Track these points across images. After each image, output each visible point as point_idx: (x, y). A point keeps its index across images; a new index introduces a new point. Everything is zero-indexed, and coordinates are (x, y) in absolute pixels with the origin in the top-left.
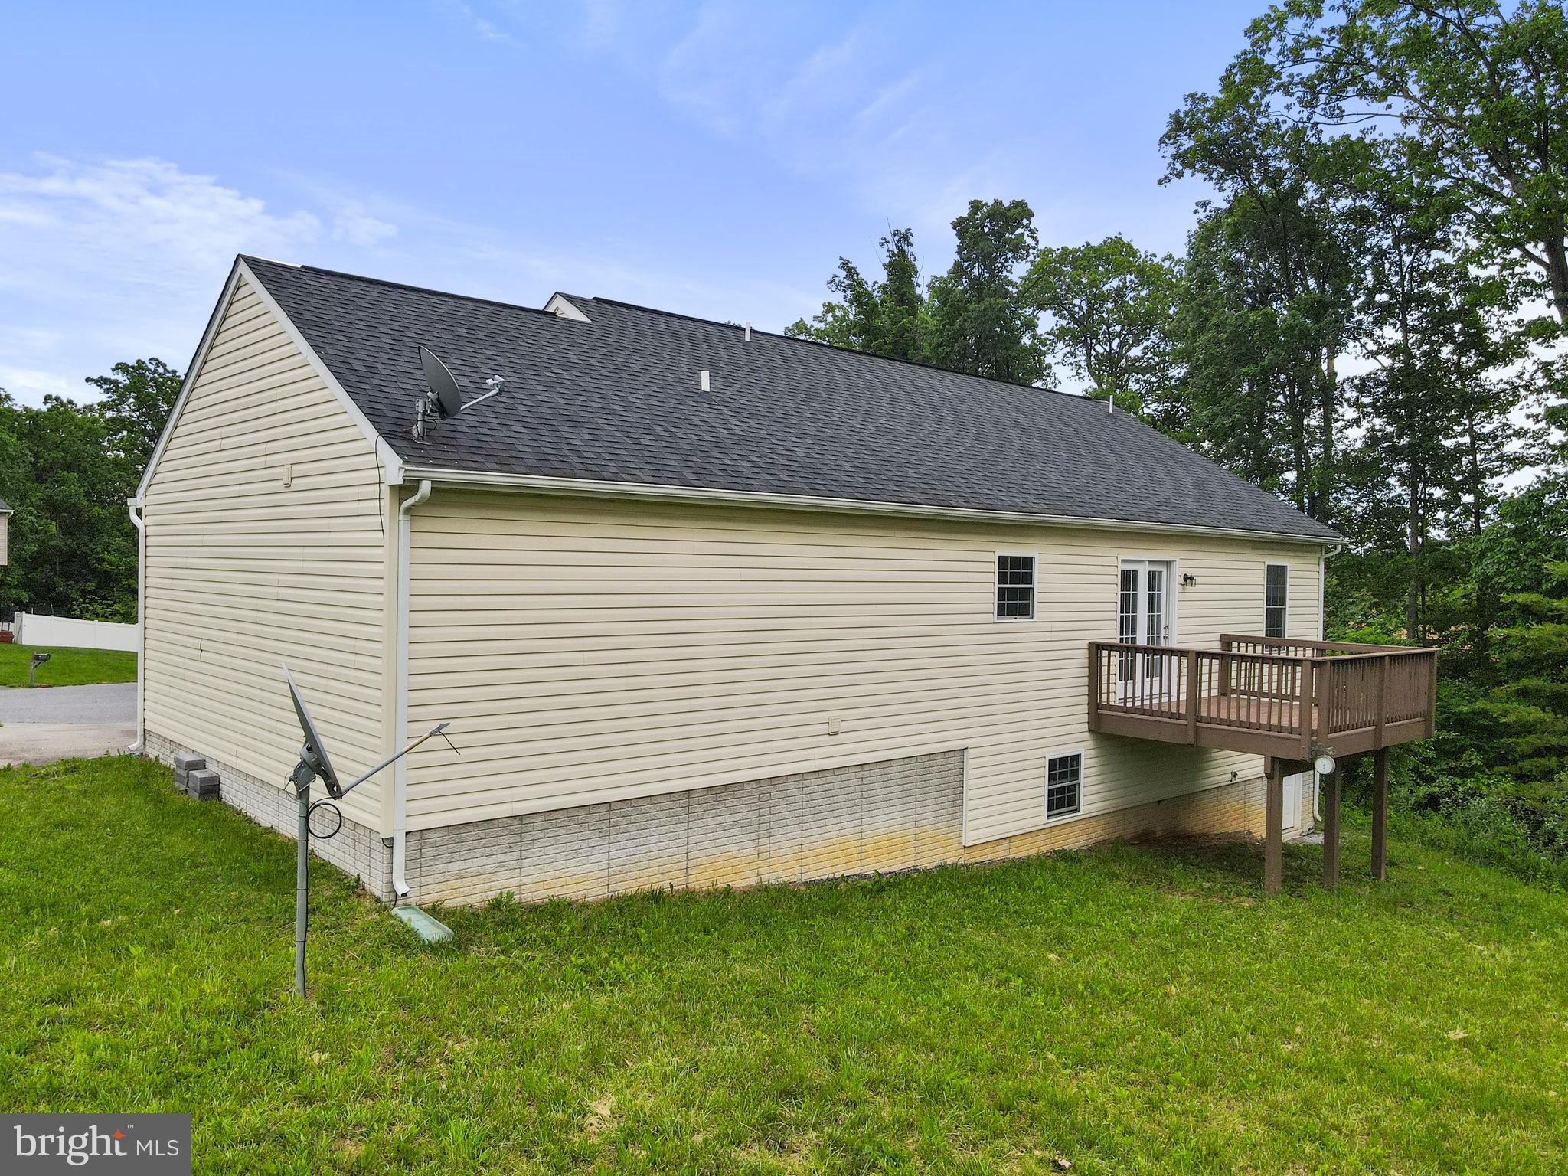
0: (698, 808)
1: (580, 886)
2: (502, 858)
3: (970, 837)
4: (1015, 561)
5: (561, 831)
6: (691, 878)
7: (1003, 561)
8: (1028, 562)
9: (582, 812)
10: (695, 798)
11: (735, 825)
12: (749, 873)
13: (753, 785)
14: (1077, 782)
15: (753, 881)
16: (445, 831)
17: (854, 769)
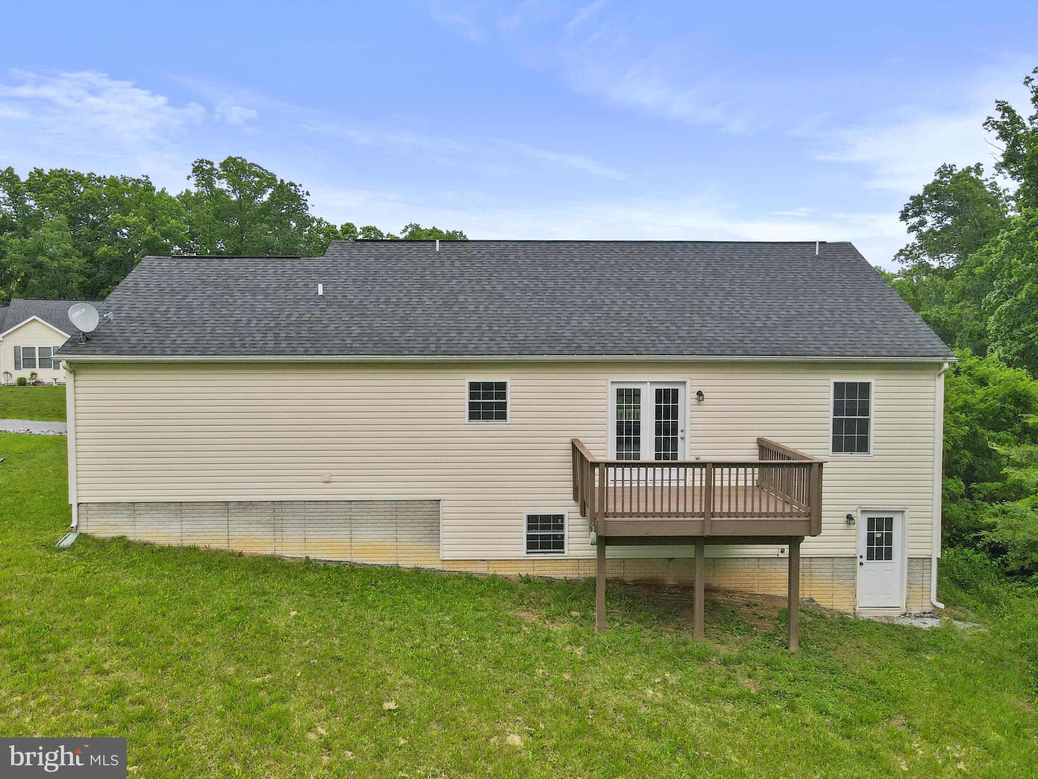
0: (233, 511)
1: (166, 538)
2: (126, 520)
3: (445, 554)
4: (488, 386)
5: (155, 512)
6: (231, 545)
7: (473, 386)
8: (502, 386)
9: (166, 505)
10: (231, 506)
11: (258, 522)
12: (269, 548)
13: (270, 503)
14: (562, 533)
15: (269, 553)
16: (97, 505)
17: (343, 503)
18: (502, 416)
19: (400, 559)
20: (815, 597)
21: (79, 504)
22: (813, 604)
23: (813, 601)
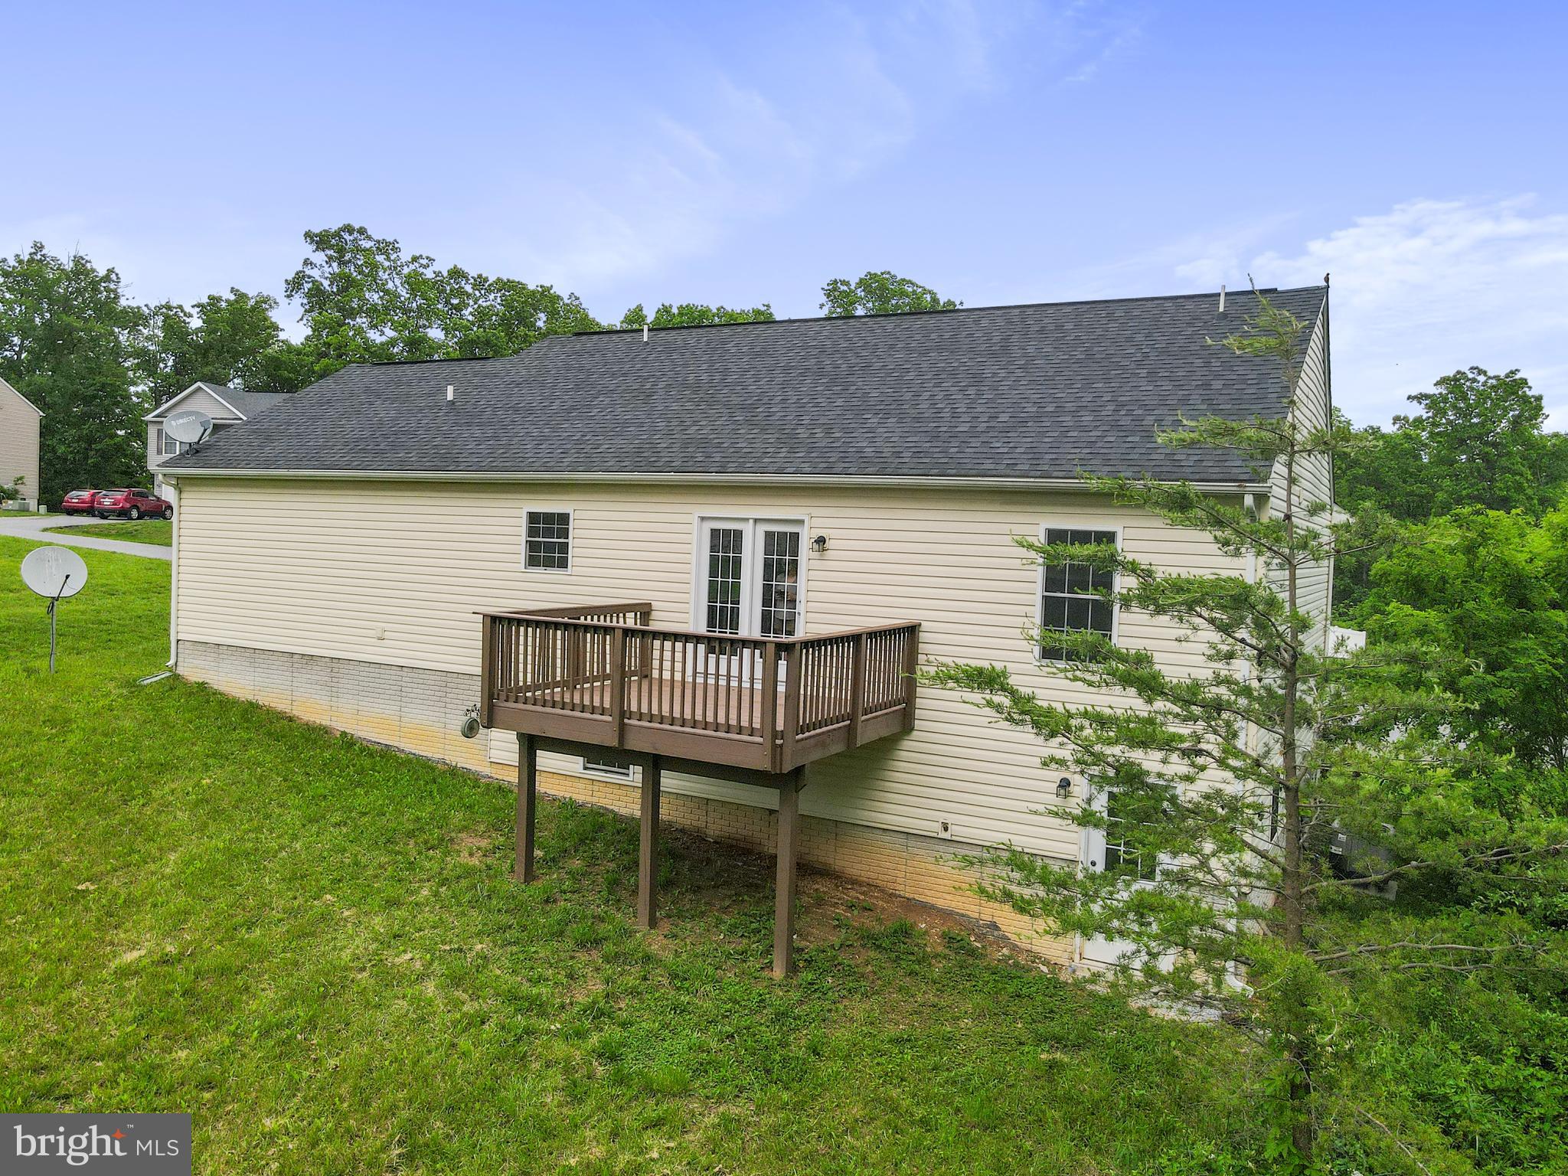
0: (296, 665)
2: (212, 664)
3: (494, 755)
4: (549, 518)
7: (533, 517)
8: (564, 518)
9: (243, 650)
10: (295, 659)
11: (317, 682)
12: (325, 717)
13: (327, 660)
16: (191, 643)
17: (395, 668)
18: (563, 564)
19: (448, 752)
20: (999, 922)
21: (178, 641)
22: (996, 933)
23: (997, 928)
